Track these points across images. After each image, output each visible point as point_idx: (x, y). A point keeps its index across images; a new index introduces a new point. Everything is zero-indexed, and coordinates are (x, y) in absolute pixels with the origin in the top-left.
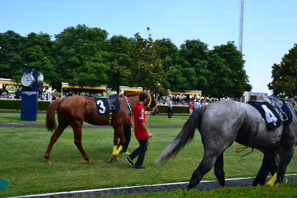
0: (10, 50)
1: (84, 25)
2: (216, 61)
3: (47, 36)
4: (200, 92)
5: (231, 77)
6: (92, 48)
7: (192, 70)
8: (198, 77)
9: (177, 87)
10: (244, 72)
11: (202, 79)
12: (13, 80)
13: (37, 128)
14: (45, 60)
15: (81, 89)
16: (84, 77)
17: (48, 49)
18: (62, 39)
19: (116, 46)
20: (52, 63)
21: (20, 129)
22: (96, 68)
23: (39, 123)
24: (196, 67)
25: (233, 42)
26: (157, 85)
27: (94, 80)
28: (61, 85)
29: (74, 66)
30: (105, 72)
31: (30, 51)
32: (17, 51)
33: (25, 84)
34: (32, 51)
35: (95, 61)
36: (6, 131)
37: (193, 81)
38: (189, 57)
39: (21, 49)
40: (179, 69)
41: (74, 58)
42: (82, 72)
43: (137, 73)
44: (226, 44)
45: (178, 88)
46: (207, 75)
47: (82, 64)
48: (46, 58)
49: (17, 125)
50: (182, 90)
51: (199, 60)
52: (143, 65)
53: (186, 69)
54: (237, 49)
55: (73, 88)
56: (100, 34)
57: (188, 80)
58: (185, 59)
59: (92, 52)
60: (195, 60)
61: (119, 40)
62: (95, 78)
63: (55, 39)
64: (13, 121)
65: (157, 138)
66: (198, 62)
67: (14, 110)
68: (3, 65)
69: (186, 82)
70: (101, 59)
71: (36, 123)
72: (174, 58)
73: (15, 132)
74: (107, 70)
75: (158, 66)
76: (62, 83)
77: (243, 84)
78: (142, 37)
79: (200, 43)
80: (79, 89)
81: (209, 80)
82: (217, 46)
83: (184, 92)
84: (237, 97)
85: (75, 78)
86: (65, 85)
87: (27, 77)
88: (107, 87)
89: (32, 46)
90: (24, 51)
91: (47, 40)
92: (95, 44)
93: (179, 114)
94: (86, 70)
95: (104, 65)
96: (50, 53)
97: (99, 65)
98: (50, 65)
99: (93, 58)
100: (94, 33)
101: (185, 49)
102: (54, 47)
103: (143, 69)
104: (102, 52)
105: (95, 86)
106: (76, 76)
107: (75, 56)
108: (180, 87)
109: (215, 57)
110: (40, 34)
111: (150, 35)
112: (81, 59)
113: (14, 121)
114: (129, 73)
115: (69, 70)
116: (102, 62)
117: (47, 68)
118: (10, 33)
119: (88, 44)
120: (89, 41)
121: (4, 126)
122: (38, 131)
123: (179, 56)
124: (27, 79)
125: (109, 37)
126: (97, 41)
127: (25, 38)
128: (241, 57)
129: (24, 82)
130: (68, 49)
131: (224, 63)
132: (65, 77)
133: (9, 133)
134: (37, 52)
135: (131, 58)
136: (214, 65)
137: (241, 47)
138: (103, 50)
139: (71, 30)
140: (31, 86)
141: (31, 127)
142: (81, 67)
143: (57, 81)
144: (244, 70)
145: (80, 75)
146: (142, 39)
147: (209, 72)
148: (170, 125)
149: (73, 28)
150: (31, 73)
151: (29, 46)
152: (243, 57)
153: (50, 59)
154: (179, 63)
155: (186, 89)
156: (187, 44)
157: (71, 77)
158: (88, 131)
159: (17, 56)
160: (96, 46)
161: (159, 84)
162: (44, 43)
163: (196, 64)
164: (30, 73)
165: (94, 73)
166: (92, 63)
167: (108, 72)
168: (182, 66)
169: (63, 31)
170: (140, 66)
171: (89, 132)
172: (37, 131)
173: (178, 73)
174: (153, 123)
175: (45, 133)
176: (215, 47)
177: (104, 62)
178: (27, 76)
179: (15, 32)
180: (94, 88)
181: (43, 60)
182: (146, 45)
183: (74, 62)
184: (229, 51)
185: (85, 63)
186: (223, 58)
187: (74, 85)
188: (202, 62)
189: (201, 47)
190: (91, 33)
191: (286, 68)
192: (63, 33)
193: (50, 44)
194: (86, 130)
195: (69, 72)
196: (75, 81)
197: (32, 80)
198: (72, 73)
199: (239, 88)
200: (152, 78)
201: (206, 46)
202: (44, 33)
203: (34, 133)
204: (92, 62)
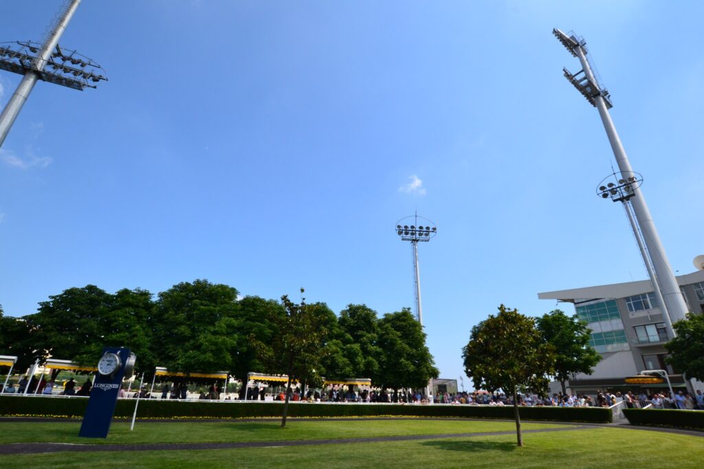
0: (82, 315)
1: (206, 281)
2: (388, 334)
3: (145, 295)
4: (368, 381)
5: (410, 357)
6: (212, 314)
7: (356, 346)
8: (365, 358)
9: (335, 373)
10: (426, 349)
11: (371, 361)
12: (74, 362)
13: (112, 452)
14: (137, 330)
15: (186, 377)
16: (194, 357)
17: (144, 313)
18: (169, 299)
19: (249, 311)
20: (146, 335)
21: (80, 454)
22: (216, 344)
23: (113, 442)
24: (361, 342)
25: (409, 309)
26: (311, 372)
27: (209, 363)
28: (154, 370)
29: (181, 340)
30: (228, 350)
31: (115, 316)
32: (94, 315)
33: (103, 371)
34: (118, 316)
35: (215, 333)
36: (56, 459)
37: (358, 364)
38: (351, 329)
39: (102, 313)
40: (338, 346)
41: (183, 328)
42: (191, 350)
43: (282, 352)
44: (400, 311)
45: (337, 375)
46: (377, 355)
47: (193, 337)
48: (138, 327)
49: (74, 446)
50: (343, 378)
51: (365, 332)
52: (293, 341)
53: (349, 345)
54: (415, 319)
55: (173, 375)
56: (226, 293)
57: (351, 361)
58: (346, 332)
59: (212, 319)
60: (360, 332)
61: (253, 303)
62: (212, 360)
63: (159, 298)
64: (64, 438)
65: (319, 463)
66: (365, 336)
67: (63, 416)
68: (65, 338)
69: (348, 365)
70: (224, 330)
71: (107, 442)
72: (331, 330)
73: (73, 462)
74: (232, 347)
75: (313, 343)
76: (157, 368)
77: (427, 368)
78: (291, 301)
79: (367, 309)
80: (182, 377)
81: (380, 363)
82: (388, 314)
83: (346, 381)
84: (420, 388)
85: (179, 360)
86: (160, 371)
87: (108, 359)
88: (229, 374)
89: (120, 309)
90: (106, 316)
91: (146, 299)
92: (218, 308)
93: (339, 418)
94: (198, 347)
95: (228, 339)
96: (145, 319)
97: (220, 339)
98: (142, 338)
99: (212, 329)
100: (218, 292)
101: (346, 318)
102: (154, 310)
103: (292, 347)
104: (227, 318)
105: (209, 373)
106: (182, 356)
107: (185, 324)
108: (339, 373)
109: (386, 329)
110: (135, 292)
111: (304, 299)
112: (193, 330)
113: (67, 438)
114: (270, 354)
115: (171, 346)
116: (224, 334)
117: (137, 343)
118: (92, 289)
119: (207, 307)
120: (209, 304)
121: (49, 449)
122: (115, 458)
123: (339, 327)
124: (108, 363)
125: (239, 298)
126: (222, 303)
127: (113, 296)
128: (421, 329)
129: (101, 368)
130: (176, 314)
131: (399, 337)
132: (163, 356)
133: (63, 463)
134: (126, 317)
135: (270, 329)
136: (386, 340)
137: (419, 316)
138: (229, 317)
139: (184, 288)
140: (112, 376)
141: (99, 450)
142: (192, 342)
143: (148, 363)
144: (426, 347)
145: (187, 354)
146: (292, 304)
147: (379, 350)
148: (331, 437)
149: (188, 284)
150: (118, 353)
151: (114, 309)
152: (423, 328)
153: (144, 329)
154: (338, 337)
155: (348, 376)
156: (350, 309)
157: (173, 358)
158: (202, 454)
159: (93, 324)
160: (219, 311)
161: (314, 371)
162: (141, 304)
163: (362, 339)
164: (116, 353)
165: (212, 351)
166: (210, 337)
167: (233, 351)
168: (341, 341)
169: (171, 288)
170: (287, 343)
171: (204, 456)
172: (110, 458)
173: (337, 352)
174: (304, 436)
175: (128, 462)
176: (386, 315)
177: (228, 334)
178: (110, 357)
179: (98, 287)
180: (208, 376)
181: (134, 331)
182: (296, 312)
183: (182, 333)
184: (404, 320)
185: (198, 336)
186: (398, 331)
187: (176, 370)
188: (369, 335)
189: (367, 315)
190: (213, 292)
191: (484, 347)
192: (172, 291)
193: (148, 306)
194: (197, 453)
195: (171, 350)
196: (179, 364)
197: (116, 364)
198: (175, 350)
199: (422, 373)
200: (305, 361)
201: (374, 314)
202: (141, 290)
203: (108, 463)
204: (210, 334)
